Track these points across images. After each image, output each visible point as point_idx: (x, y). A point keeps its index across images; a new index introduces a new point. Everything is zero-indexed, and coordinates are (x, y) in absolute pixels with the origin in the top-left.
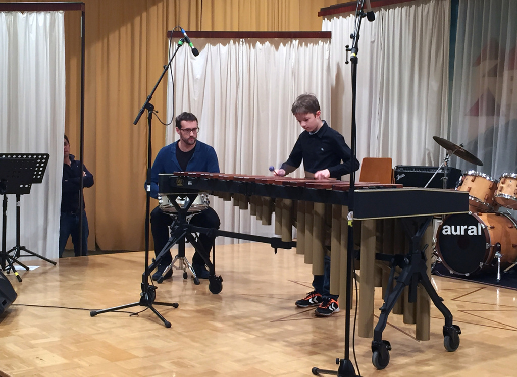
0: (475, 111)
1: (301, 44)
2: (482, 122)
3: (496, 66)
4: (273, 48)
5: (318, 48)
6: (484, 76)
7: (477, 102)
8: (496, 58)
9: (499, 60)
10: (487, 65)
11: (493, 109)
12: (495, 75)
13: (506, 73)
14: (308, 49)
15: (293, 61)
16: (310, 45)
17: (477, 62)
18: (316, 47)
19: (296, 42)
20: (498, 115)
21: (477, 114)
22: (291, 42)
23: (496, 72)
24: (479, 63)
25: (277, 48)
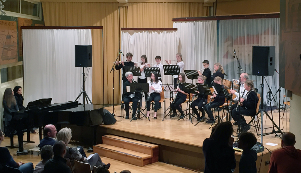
1: (167, 32)
4: (158, 34)
5: (173, 34)
6: (227, 46)
9: (232, 42)
14: (170, 34)
15: (165, 38)
16: (170, 33)
18: (172, 33)
19: (165, 32)
22: (164, 32)
24: (227, 42)
25: (159, 34)
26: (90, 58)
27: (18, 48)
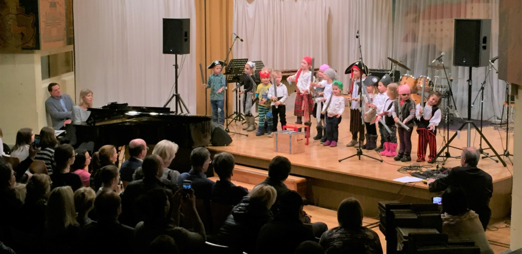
0: (406, 39)
2: (410, 45)
3: (416, 17)
6: (410, 22)
7: (407, 35)
8: (416, 13)
9: (417, 14)
10: (411, 16)
11: (415, 39)
12: (416, 22)
13: (421, 21)
17: (407, 14)
20: (417, 42)
21: (407, 41)
23: (416, 20)
24: (408, 15)
26: (186, 40)
27: (66, 22)
